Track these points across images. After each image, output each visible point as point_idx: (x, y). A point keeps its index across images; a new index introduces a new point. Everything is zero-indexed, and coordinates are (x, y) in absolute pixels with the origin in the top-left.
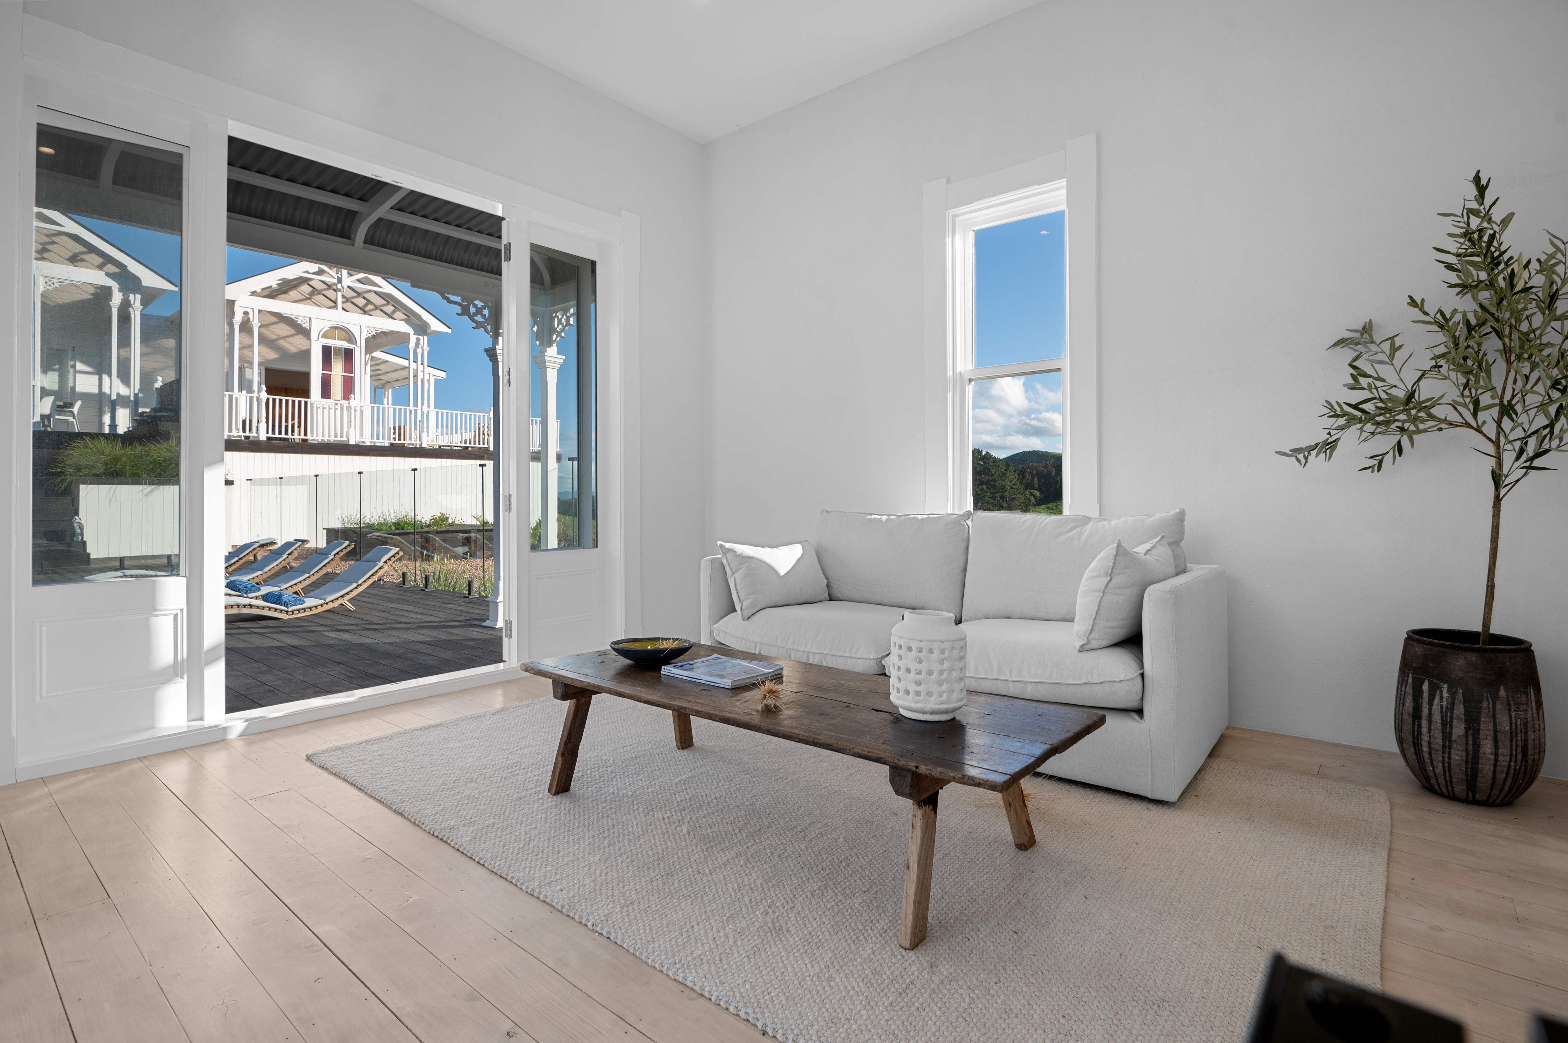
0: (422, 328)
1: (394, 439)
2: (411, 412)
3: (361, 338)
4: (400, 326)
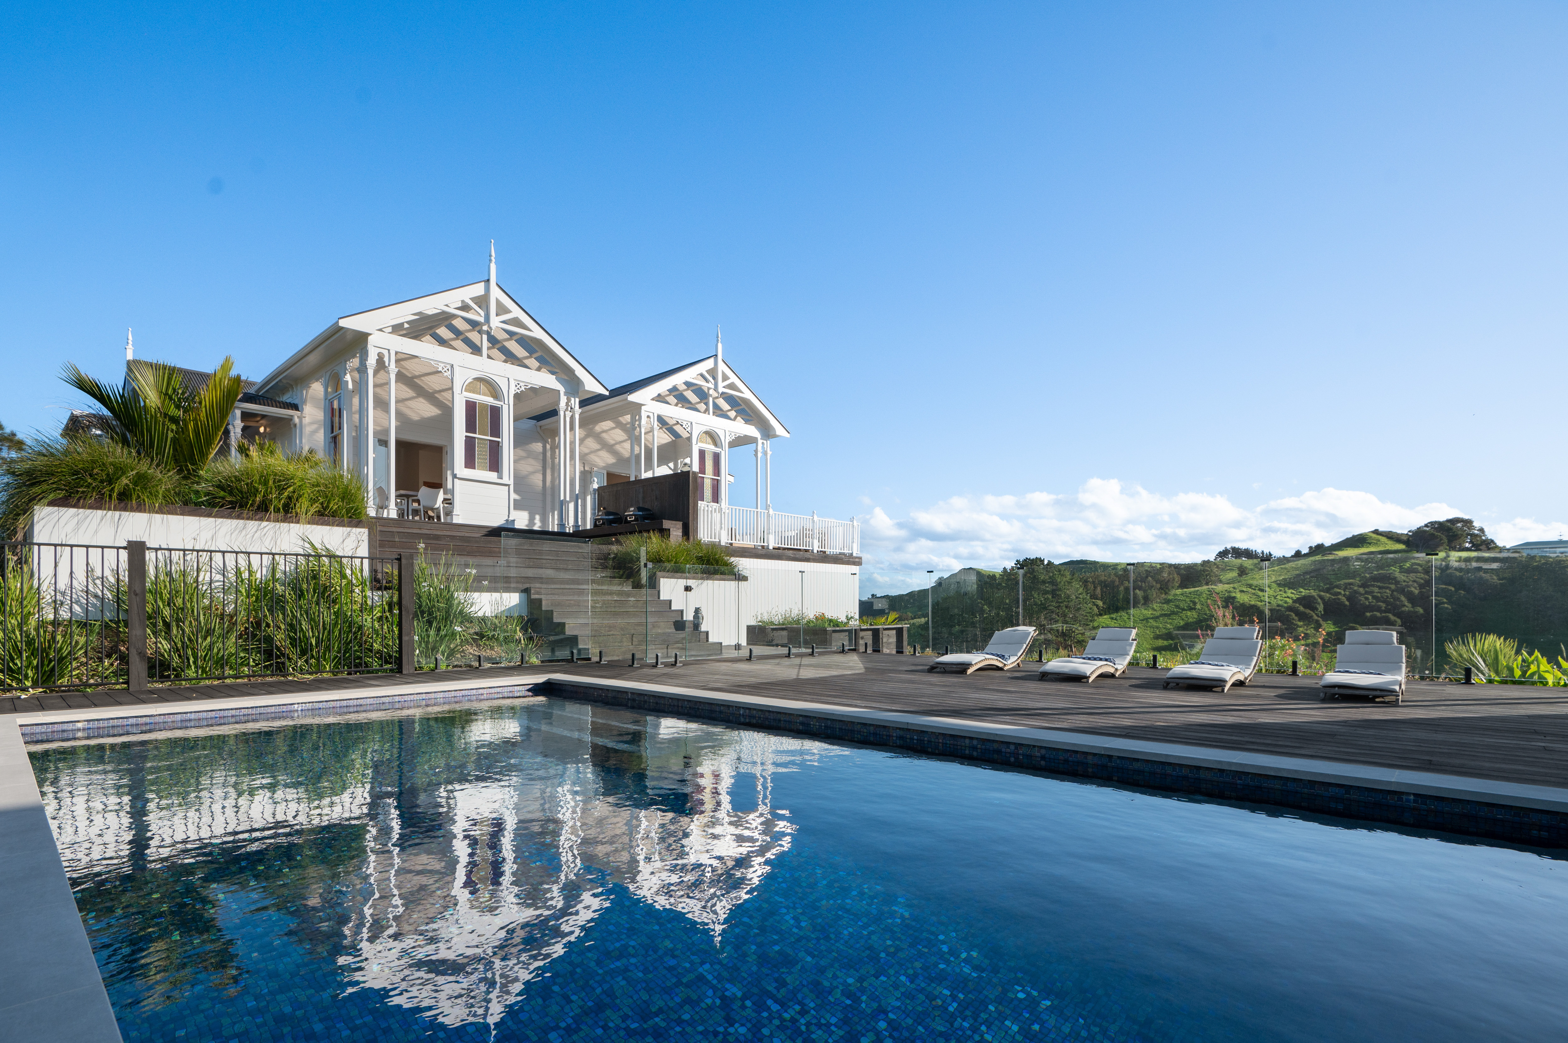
0: (767, 431)
3: (727, 441)
4: (752, 431)
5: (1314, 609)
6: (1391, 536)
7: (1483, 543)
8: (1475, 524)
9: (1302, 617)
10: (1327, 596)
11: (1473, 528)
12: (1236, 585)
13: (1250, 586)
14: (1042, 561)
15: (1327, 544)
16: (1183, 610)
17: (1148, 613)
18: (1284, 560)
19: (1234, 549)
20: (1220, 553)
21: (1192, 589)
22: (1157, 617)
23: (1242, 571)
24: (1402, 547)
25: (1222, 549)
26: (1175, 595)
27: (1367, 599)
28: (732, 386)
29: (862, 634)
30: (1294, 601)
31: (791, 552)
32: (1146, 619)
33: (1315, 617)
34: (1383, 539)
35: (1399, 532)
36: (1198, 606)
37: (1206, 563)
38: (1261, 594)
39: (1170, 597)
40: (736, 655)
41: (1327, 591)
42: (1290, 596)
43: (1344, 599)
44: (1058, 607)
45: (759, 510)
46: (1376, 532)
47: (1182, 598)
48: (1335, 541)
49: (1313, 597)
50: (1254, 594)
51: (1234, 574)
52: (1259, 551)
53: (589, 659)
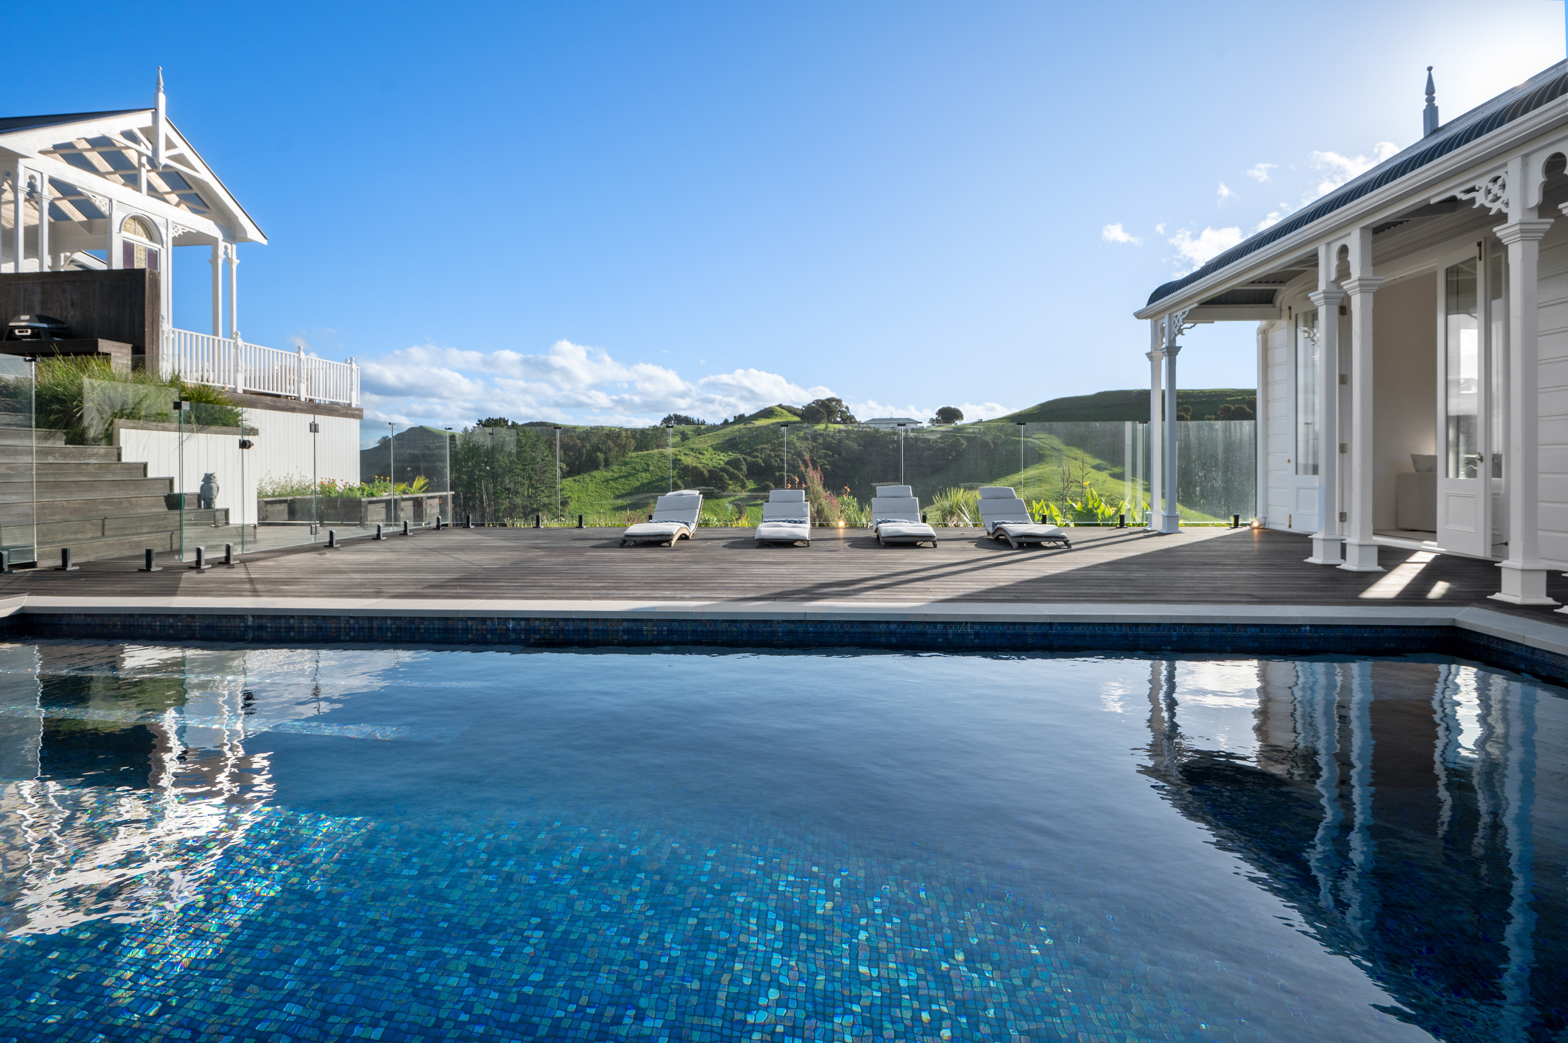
0: (232, 231)
1: (197, 379)
2: (219, 341)
3: (168, 235)
4: (207, 226)
5: (738, 468)
6: (790, 410)
7: (848, 419)
8: (843, 403)
9: (732, 477)
10: (749, 459)
11: (841, 405)
12: (680, 449)
13: (692, 450)
14: (506, 422)
15: (747, 415)
16: (638, 471)
17: (609, 475)
18: (713, 428)
19: (676, 416)
20: (665, 419)
21: (646, 452)
22: (617, 479)
23: (684, 437)
24: (797, 419)
25: (666, 416)
26: (632, 457)
27: (776, 461)
28: (180, 159)
29: (403, 504)
30: (726, 463)
31: (269, 398)
32: (607, 481)
33: (741, 476)
34: (785, 412)
35: (796, 407)
36: (651, 468)
37: (655, 428)
38: (700, 456)
39: (627, 460)
40: (313, 541)
41: (749, 454)
42: (721, 459)
43: (760, 461)
44: (523, 470)
45: (220, 337)
46: (780, 406)
47: (639, 460)
48: (753, 413)
49: (739, 460)
50: (695, 457)
51: (678, 439)
52: (695, 419)
53: (33, 565)
